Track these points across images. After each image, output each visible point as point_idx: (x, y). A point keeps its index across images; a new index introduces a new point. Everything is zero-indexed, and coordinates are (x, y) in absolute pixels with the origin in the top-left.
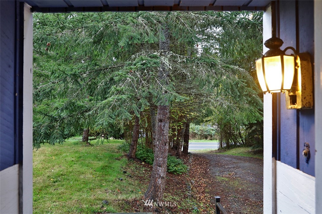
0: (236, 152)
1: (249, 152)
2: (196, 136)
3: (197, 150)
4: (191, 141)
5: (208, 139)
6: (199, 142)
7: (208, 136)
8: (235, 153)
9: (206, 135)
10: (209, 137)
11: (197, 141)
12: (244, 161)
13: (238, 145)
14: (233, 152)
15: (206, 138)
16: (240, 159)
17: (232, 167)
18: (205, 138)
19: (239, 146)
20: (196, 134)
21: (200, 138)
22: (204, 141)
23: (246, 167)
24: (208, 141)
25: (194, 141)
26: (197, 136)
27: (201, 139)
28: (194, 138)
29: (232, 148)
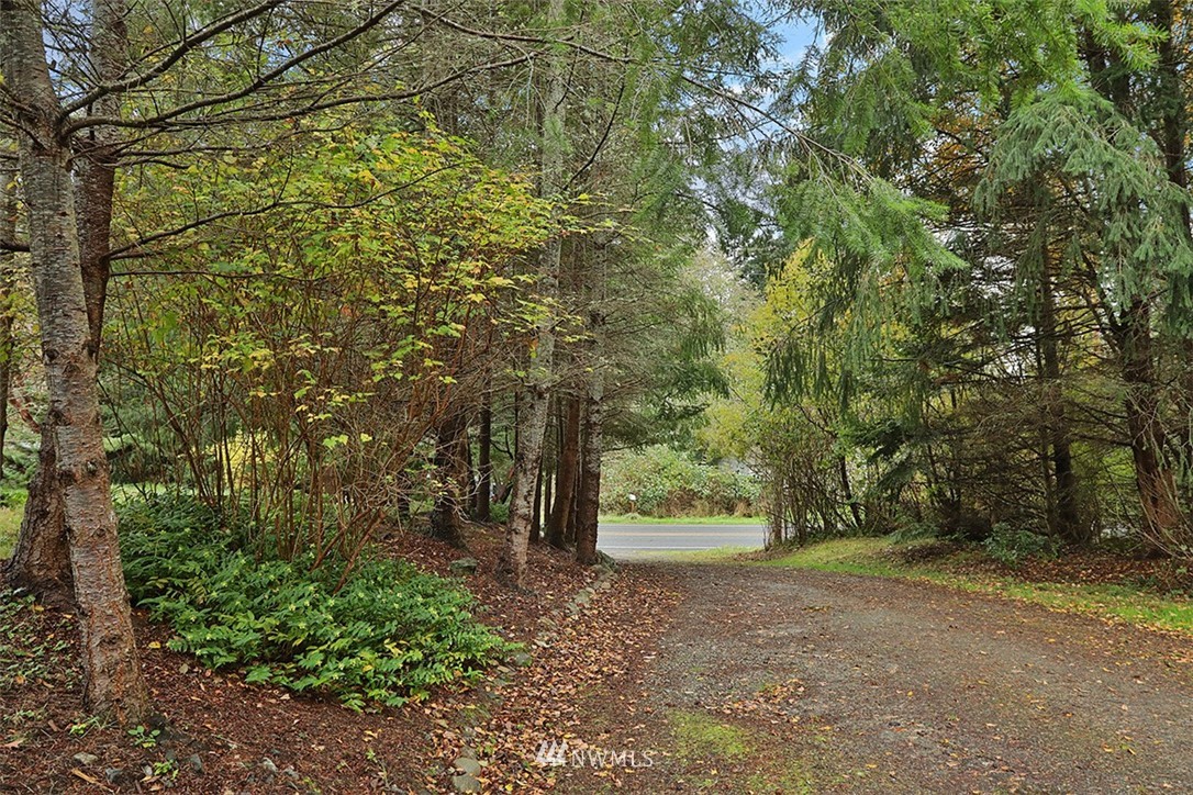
0: (828, 556)
1: (884, 557)
2: (693, 503)
3: (688, 553)
4: (677, 520)
5: (736, 514)
6: (705, 523)
7: (736, 501)
8: (825, 561)
9: (730, 500)
10: (741, 507)
11: (698, 520)
12: (861, 598)
13: (839, 531)
14: (819, 555)
15: (730, 509)
16: (844, 589)
17: (792, 638)
18: (727, 509)
19: (842, 535)
20: (694, 495)
21: (707, 509)
22: (722, 520)
23: (875, 634)
24: (736, 521)
25: (687, 520)
26: (697, 503)
27: (711, 514)
28: (686, 511)
29: (815, 542)
